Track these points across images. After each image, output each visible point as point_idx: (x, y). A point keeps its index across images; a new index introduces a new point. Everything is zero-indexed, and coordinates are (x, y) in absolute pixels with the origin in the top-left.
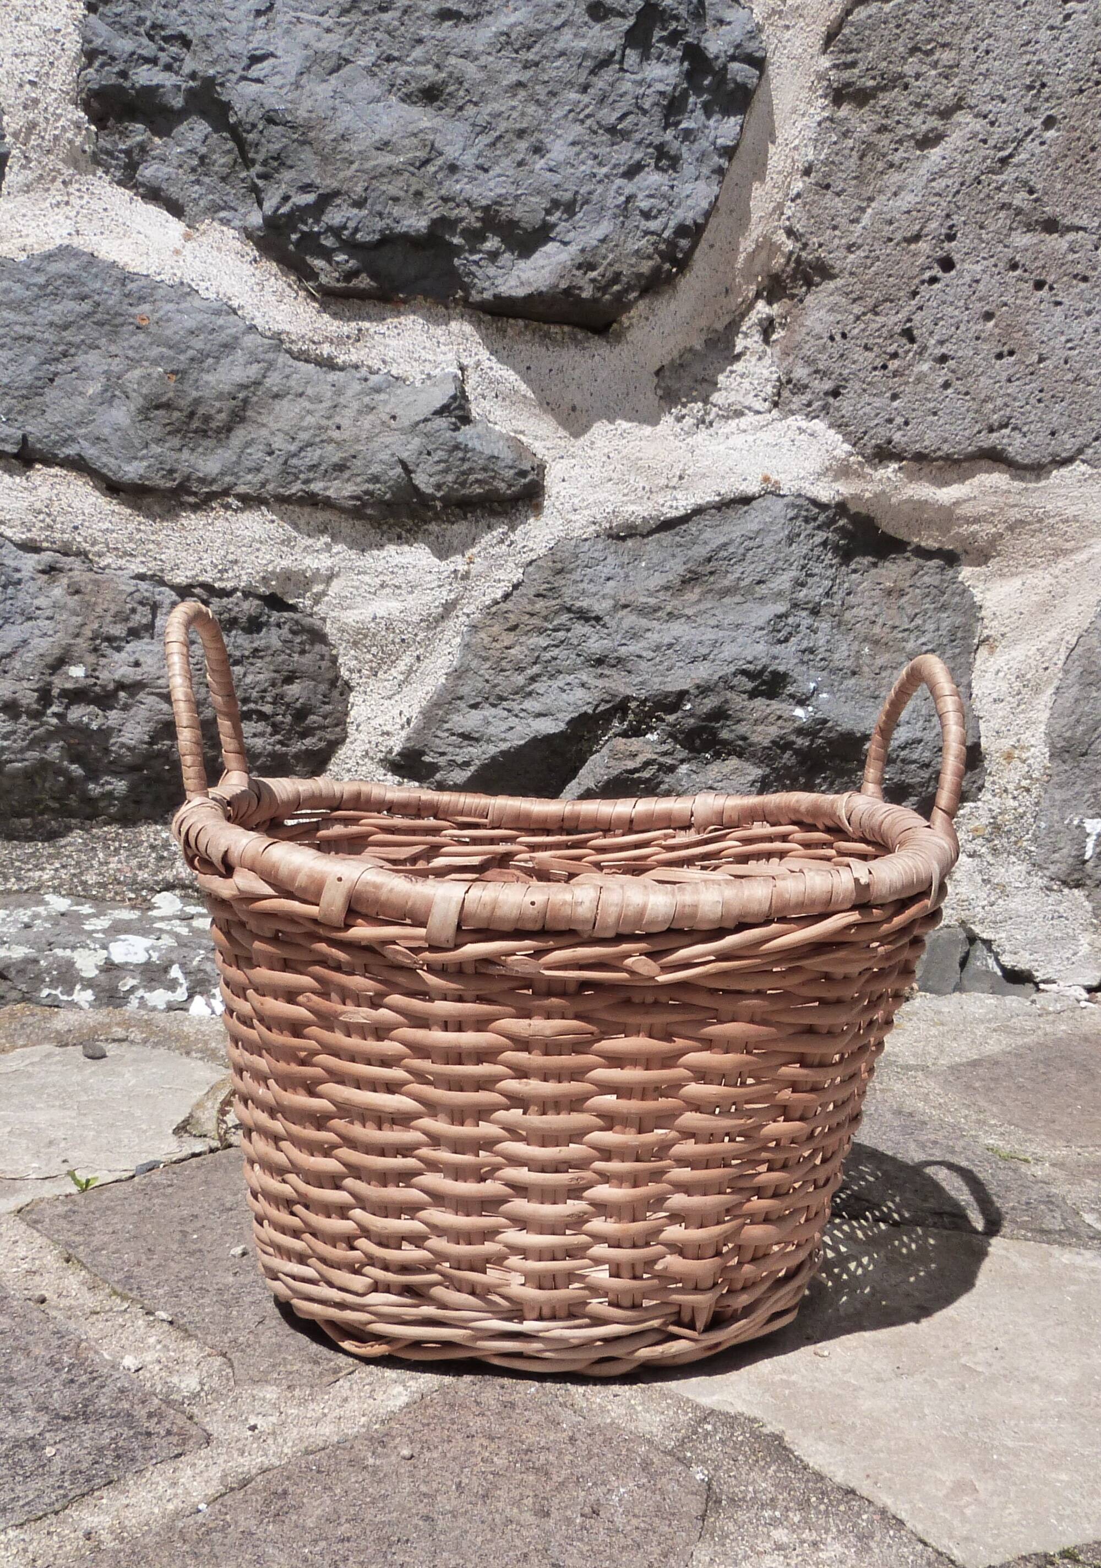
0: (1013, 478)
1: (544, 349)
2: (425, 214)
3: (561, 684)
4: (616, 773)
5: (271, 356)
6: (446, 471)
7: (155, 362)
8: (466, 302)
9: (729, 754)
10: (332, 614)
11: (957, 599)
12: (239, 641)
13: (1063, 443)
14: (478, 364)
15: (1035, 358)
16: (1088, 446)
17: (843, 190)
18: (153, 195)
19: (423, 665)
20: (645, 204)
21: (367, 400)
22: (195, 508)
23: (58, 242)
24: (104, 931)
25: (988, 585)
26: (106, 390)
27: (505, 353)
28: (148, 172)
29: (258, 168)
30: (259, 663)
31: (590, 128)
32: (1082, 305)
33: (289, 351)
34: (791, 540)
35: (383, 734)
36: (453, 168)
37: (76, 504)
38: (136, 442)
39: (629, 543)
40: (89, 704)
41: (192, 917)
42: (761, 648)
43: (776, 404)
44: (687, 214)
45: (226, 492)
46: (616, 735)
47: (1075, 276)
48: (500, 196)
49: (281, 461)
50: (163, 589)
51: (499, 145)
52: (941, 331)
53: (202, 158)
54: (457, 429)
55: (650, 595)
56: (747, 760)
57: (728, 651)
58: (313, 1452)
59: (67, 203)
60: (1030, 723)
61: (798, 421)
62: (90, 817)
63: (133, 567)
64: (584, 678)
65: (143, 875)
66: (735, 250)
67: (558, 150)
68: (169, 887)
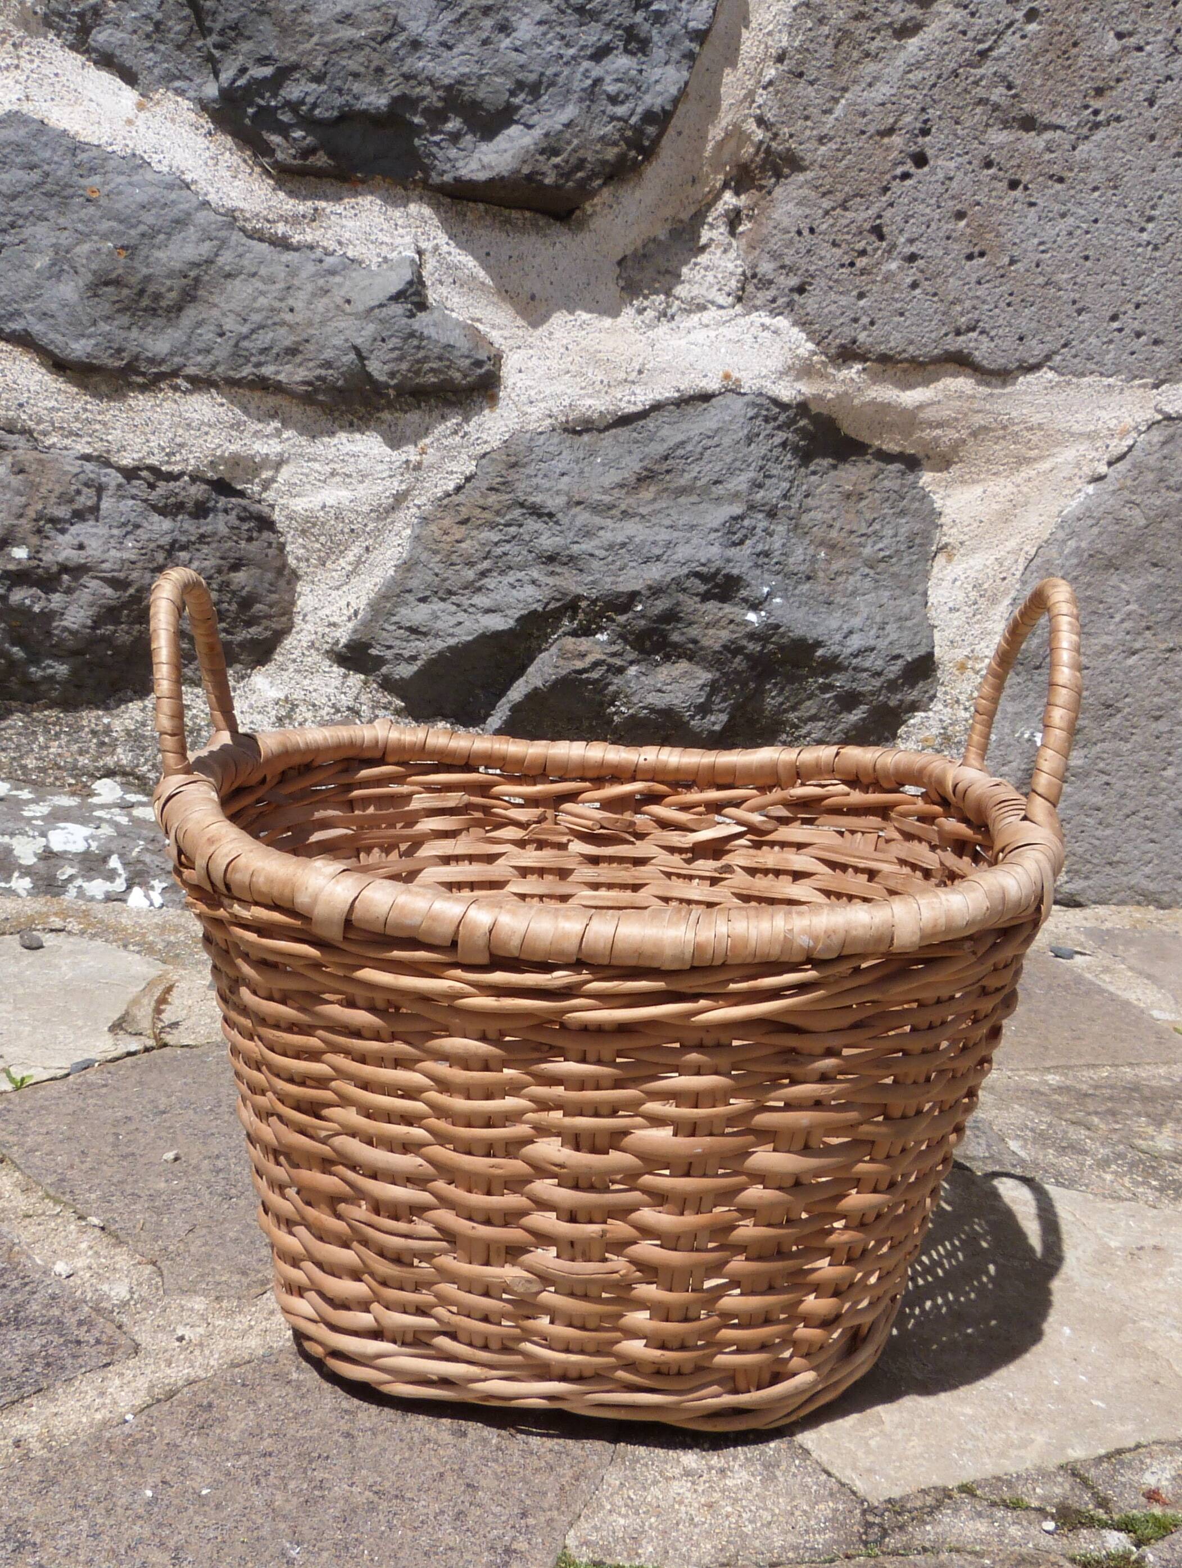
0: (979, 383)
1: (504, 235)
2: (386, 91)
3: (512, 580)
4: (564, 672)
5: (223, 233)
6: (400, 359)
7: (105, 237)
8: (425, 184)
9: (679, 657)
10: (281, 501)
11: (917, 504)
12: (186, 526)
13: (1031, 349)
14: (436, 248)
15: (1006, 260)
16: (1056, 353)
17: (817, 80)
18: (106, 61)
19: (372, 556)
20: (611, 88)
21: (321, 282)
22: (143, 388)
23: (7, 107)
24: (43, 818)
25: (949, 491)
26: (53, 265)
27: (464, 238)
28: (102, 37)
29: (215, 38)
30: (205, 549)
31: (558, 7)
32: (1057, 207)
33: (243, 230)
34: (750, 440)
35: (330, 625)
36: (416, 45)
37: (21, 380)
38: (85, 319)
39: (586, 438)
40: (31, 586)
41: (132, 806)
42: (715, 551)
43: (740, 299)
44: (653, 101)
45: (175, 373)
46: (565, 634)
47: (1051, 177)
48: (463, 75)
49: (232, 342)
50: (109, 470)
51: (464, 22)
52: (912, 229)
53: (158, 24)
54: (412, 315)
55: (605, 492)
56: (697, 663)
57: (682, 552)
58: (238, 1365)
59: (17, 67)
60: (985, 633)
61: (761, 317)
62: (30, 701)
63: (79, 447)
64: (535, 574)
65: (84, 761)
66: (703, 138)
67: (525, 30)
68: (110, 773)
